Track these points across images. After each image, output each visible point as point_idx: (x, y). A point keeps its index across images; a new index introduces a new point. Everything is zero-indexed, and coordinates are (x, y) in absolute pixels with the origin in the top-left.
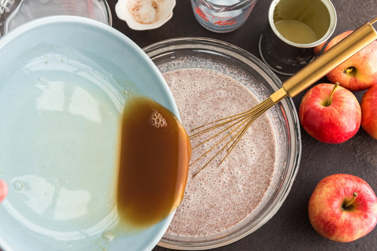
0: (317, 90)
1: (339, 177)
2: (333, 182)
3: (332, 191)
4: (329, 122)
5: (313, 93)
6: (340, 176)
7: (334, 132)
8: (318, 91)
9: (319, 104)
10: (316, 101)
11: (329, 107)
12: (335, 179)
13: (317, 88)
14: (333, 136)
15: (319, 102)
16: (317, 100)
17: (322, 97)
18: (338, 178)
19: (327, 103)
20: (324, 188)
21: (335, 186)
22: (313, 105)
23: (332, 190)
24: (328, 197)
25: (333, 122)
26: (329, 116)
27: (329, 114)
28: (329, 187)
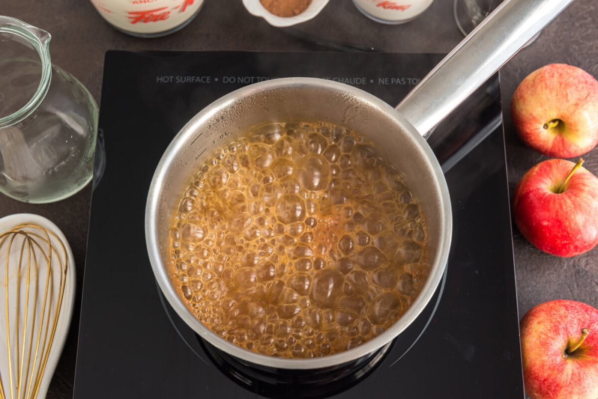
0: (548, 166)
1: (556, 306)
2: (547, 314)
3: (548, 330)
4: (554, 216)
5: (540, 170)
6: (556, 304)
7: (559, 235)
8: (548, 168)
9: (546, 186)
10: (543, 182)
11: (560, 195)
12: (549, 309)
13: (550, 164)
14: (557, 241)
15: (546, 184)
16: (544, 180)
17: (553, 179)
18: (553, 307)
19: (559, 189)
20: (533, 326)
21: (551, 322)
22: (536, 187)
23: (546, 327)
24: (541, 339)
25: (560, 218)
26: (557, 208)
27: (557, 205)
28: (541, 323)
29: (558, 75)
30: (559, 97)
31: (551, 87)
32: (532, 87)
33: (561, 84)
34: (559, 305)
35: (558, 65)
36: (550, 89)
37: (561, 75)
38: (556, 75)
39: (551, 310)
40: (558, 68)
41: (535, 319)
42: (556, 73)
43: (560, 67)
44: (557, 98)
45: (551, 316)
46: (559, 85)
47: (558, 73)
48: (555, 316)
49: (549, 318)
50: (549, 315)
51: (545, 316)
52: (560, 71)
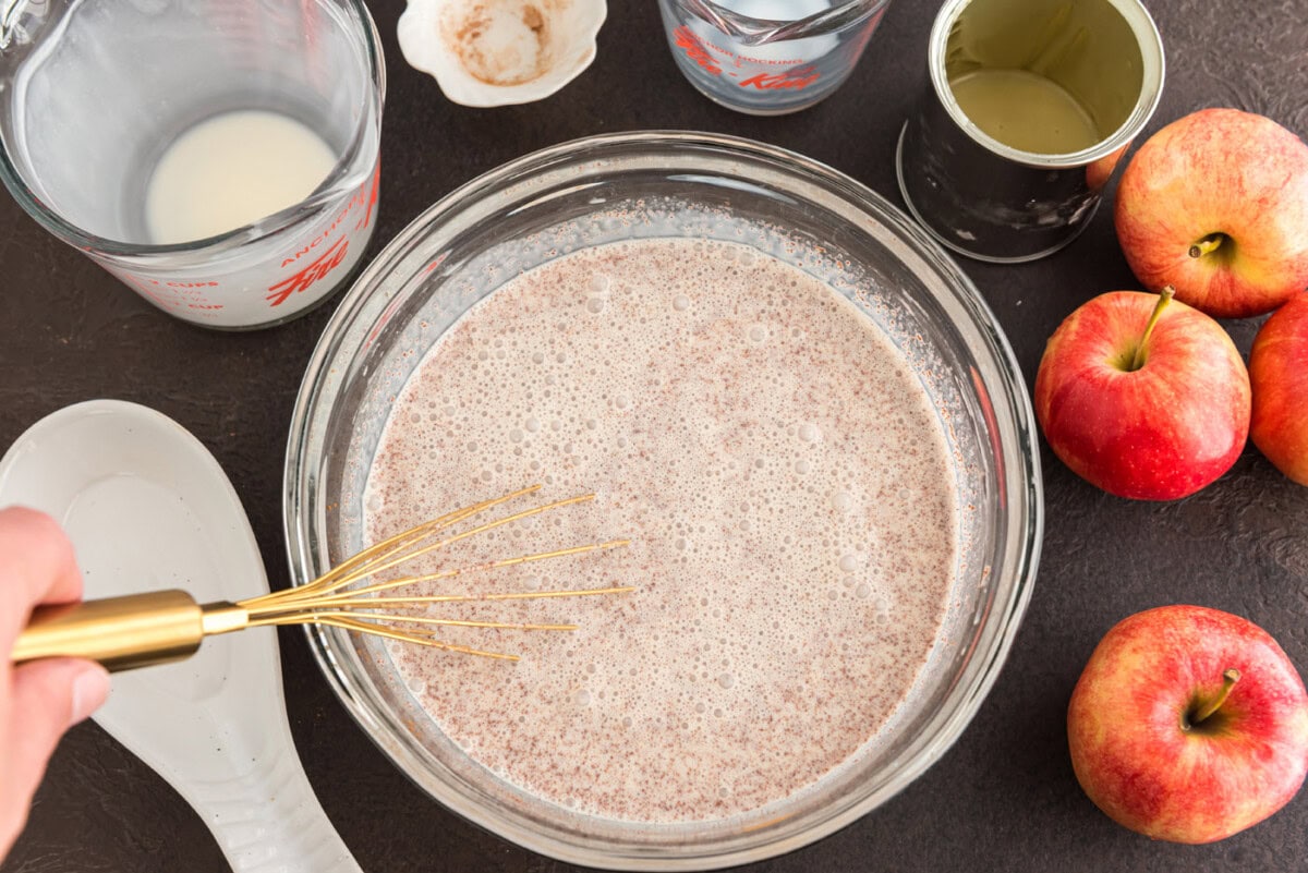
0: (1097, 314)
1: (1176, 617)
2: (1154, 633)
3: (1151, 667)
4: (1138, 424)
5: (1083, 325)
7: (1157, 461)
8: (1099, 319)
9: (1105, 362)
10: (1095, 352)
11: (1138, 373)
12: (1161, 623)
13: (1099, 307)
14: (1154, 474)
15: (1104, 354)
16: (1098, 347)
17: (1117, 340)
18: (1170, 619)
19: (1132, 360)
20: (1121, 656)
21: (1161, 649)
22: (1083, 366)
23: (1149, 662)
24: (1136, 685)
25: (1152, 425)
26: (1140, 405)
27: (1138, 398)
28: (1139, 651)
29: (1220, 134)
30: (1222, 184)
31: (1206, 163)
32: (1163, 161)
33: (1227, 154)
34: (1185, 615)
35: (1220, 112)
36: (1203, 166)
37: (1227, 134)
38: (1217, 135)
39: (1165, 624)
40: (1220, 118)
41: (1128, 641)
42: (1216, 130)
43: (1226, 117)
44: (1219, 188)
45: (1162, 637)
46: (1222, 158)
47: (1220, 129)
48: (1171, 638)
49: (1159, 641)
50: (1159, 635)
51: (1150, 636)
52: (1224, 125)
